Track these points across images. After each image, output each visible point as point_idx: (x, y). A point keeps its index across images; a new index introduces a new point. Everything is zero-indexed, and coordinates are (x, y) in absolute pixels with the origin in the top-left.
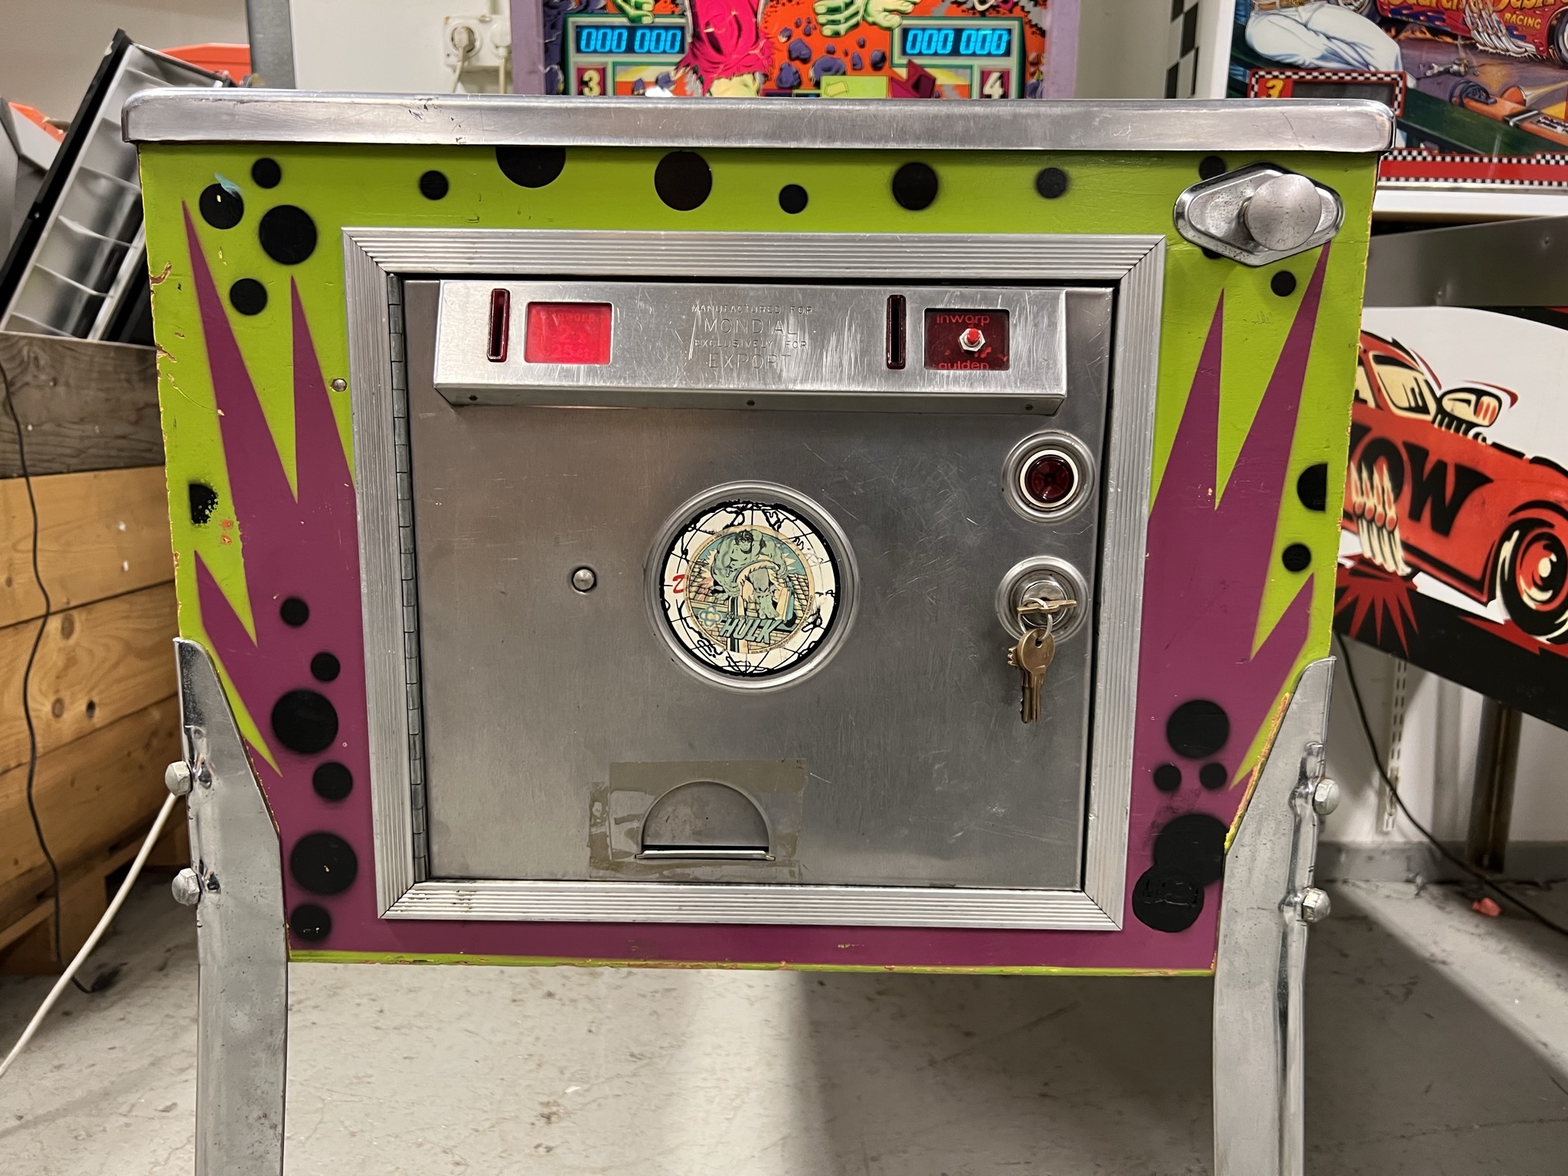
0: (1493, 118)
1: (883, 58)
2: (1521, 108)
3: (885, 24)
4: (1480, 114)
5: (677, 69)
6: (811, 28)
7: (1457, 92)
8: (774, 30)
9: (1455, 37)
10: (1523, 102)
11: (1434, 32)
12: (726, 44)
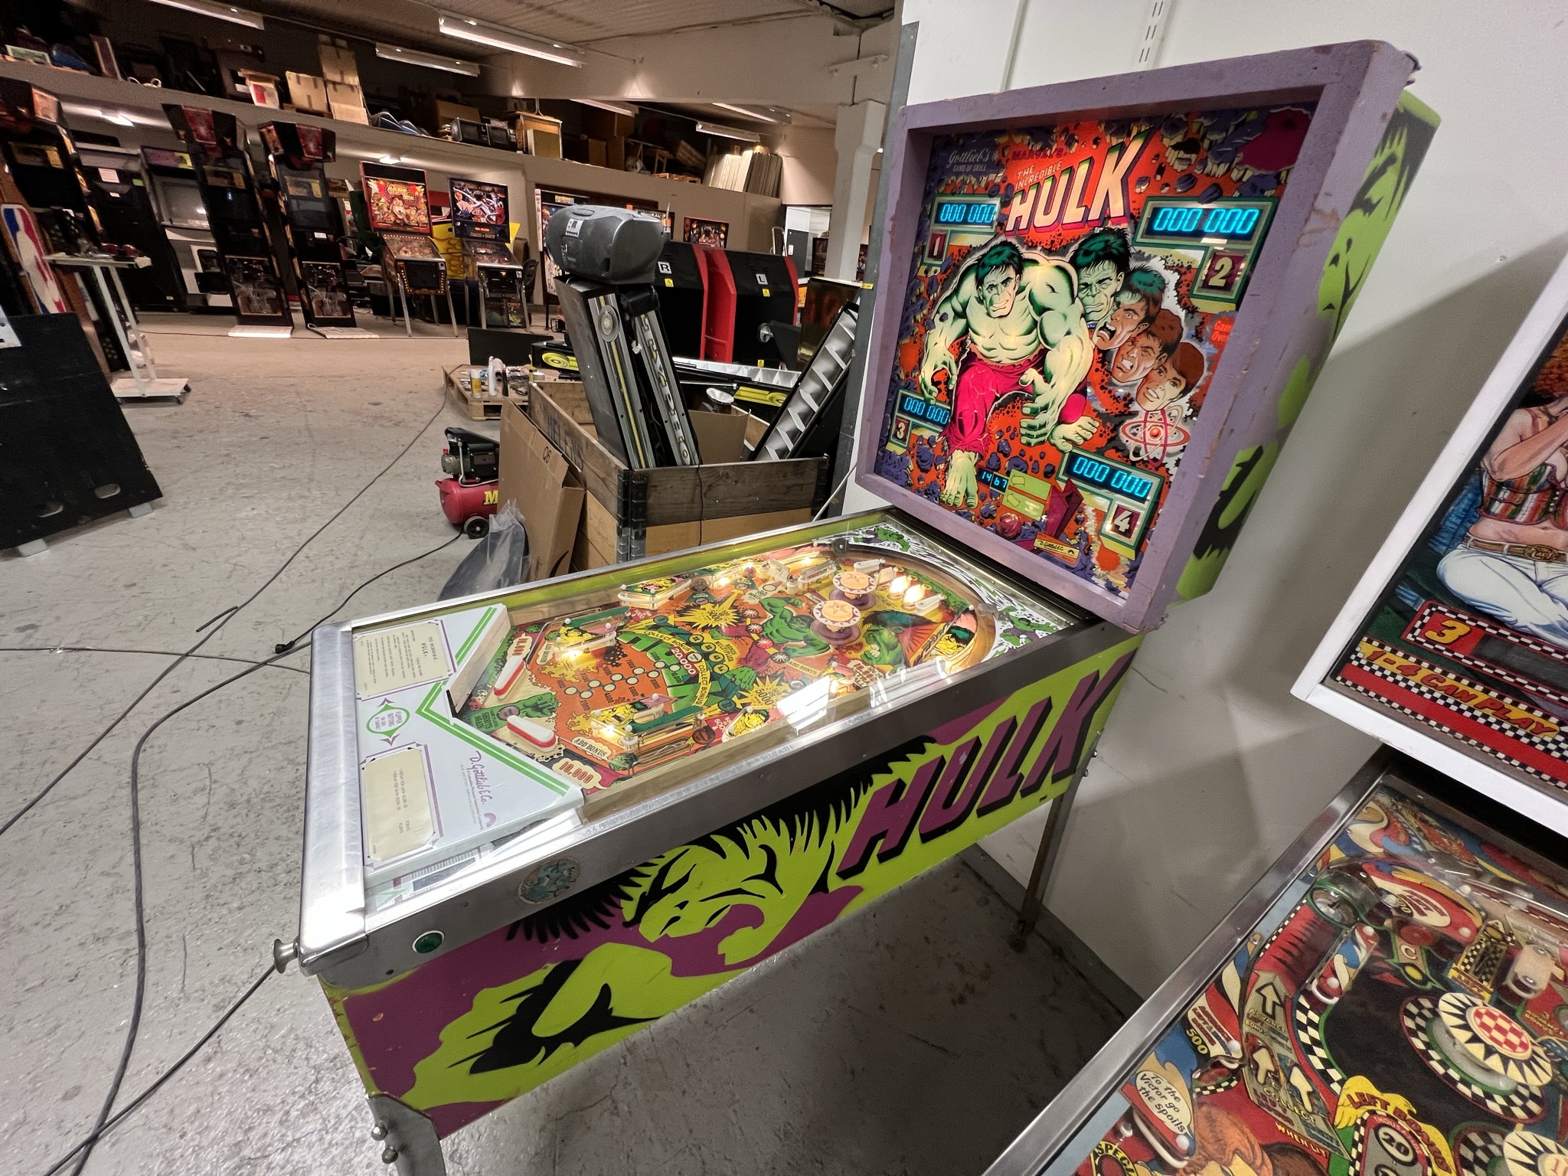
1: (1053, 471)
3: (1061, 447)
5: (940, 437)
6: (1015, 434)
8: (995, 429)
12: (968, 429)
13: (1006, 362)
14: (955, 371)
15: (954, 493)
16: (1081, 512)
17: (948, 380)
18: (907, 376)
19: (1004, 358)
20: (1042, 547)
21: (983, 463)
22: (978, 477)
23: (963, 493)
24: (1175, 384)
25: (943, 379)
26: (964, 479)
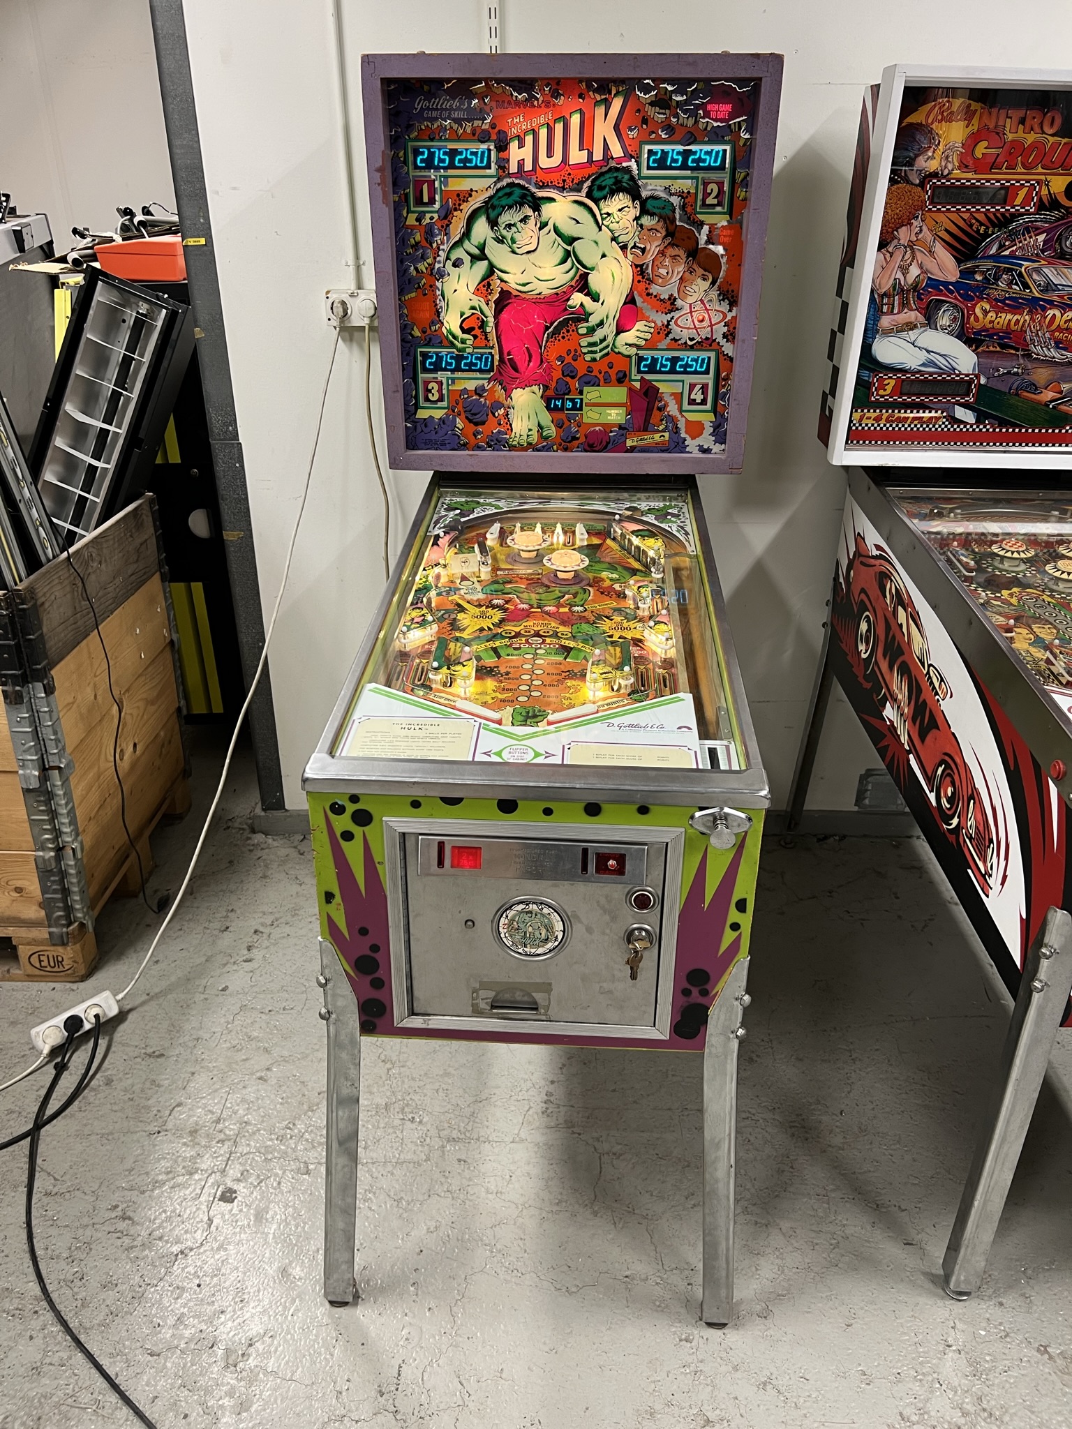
0: (1039, 403)
1: (625, 376)
2: (1058, 396)
3: (626, 353)
4: (1031, 400)
5: (489, 383)
7: (1015, 386)
8: (553, 357)
9: (1017, 350)
10: (1061, 392)
11: (1003, 346)
12: (521, 366)
13: (547, 292)
14: (489, 312)
15: (525, 433)
16: (660, 401)
17: (483, 325)
18: (424, 332)
19: (545, 289)
20: (635, 444)
21: (550, 393)
22: (548, 407)
23: (535, 429)
24: (704, 279)
25: (476, 324)
26: (533, 416)
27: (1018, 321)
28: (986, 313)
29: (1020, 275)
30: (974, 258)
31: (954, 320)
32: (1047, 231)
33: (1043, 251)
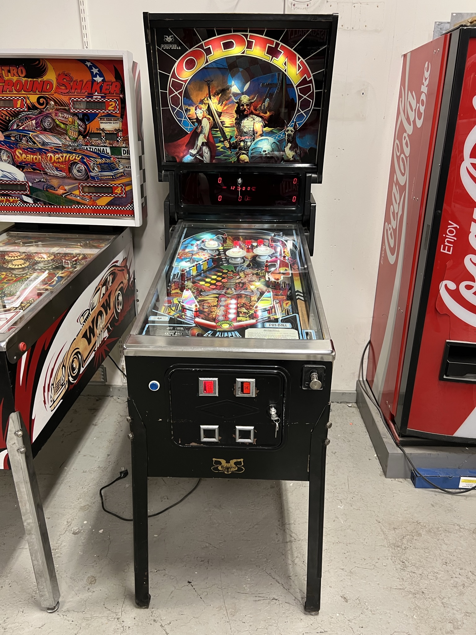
0: (58, 195)
2: (65, 192)
4: (54, 193)
7: (45, 187)
9: (40, 171)
10: (66, 190)
11: (34, 169)
27: (36, 159)
28: (21, 155)
29: (30, 138)
30: (8, 130)
31: (9, 157)
32: (36, 119)
33: (36, 128)
